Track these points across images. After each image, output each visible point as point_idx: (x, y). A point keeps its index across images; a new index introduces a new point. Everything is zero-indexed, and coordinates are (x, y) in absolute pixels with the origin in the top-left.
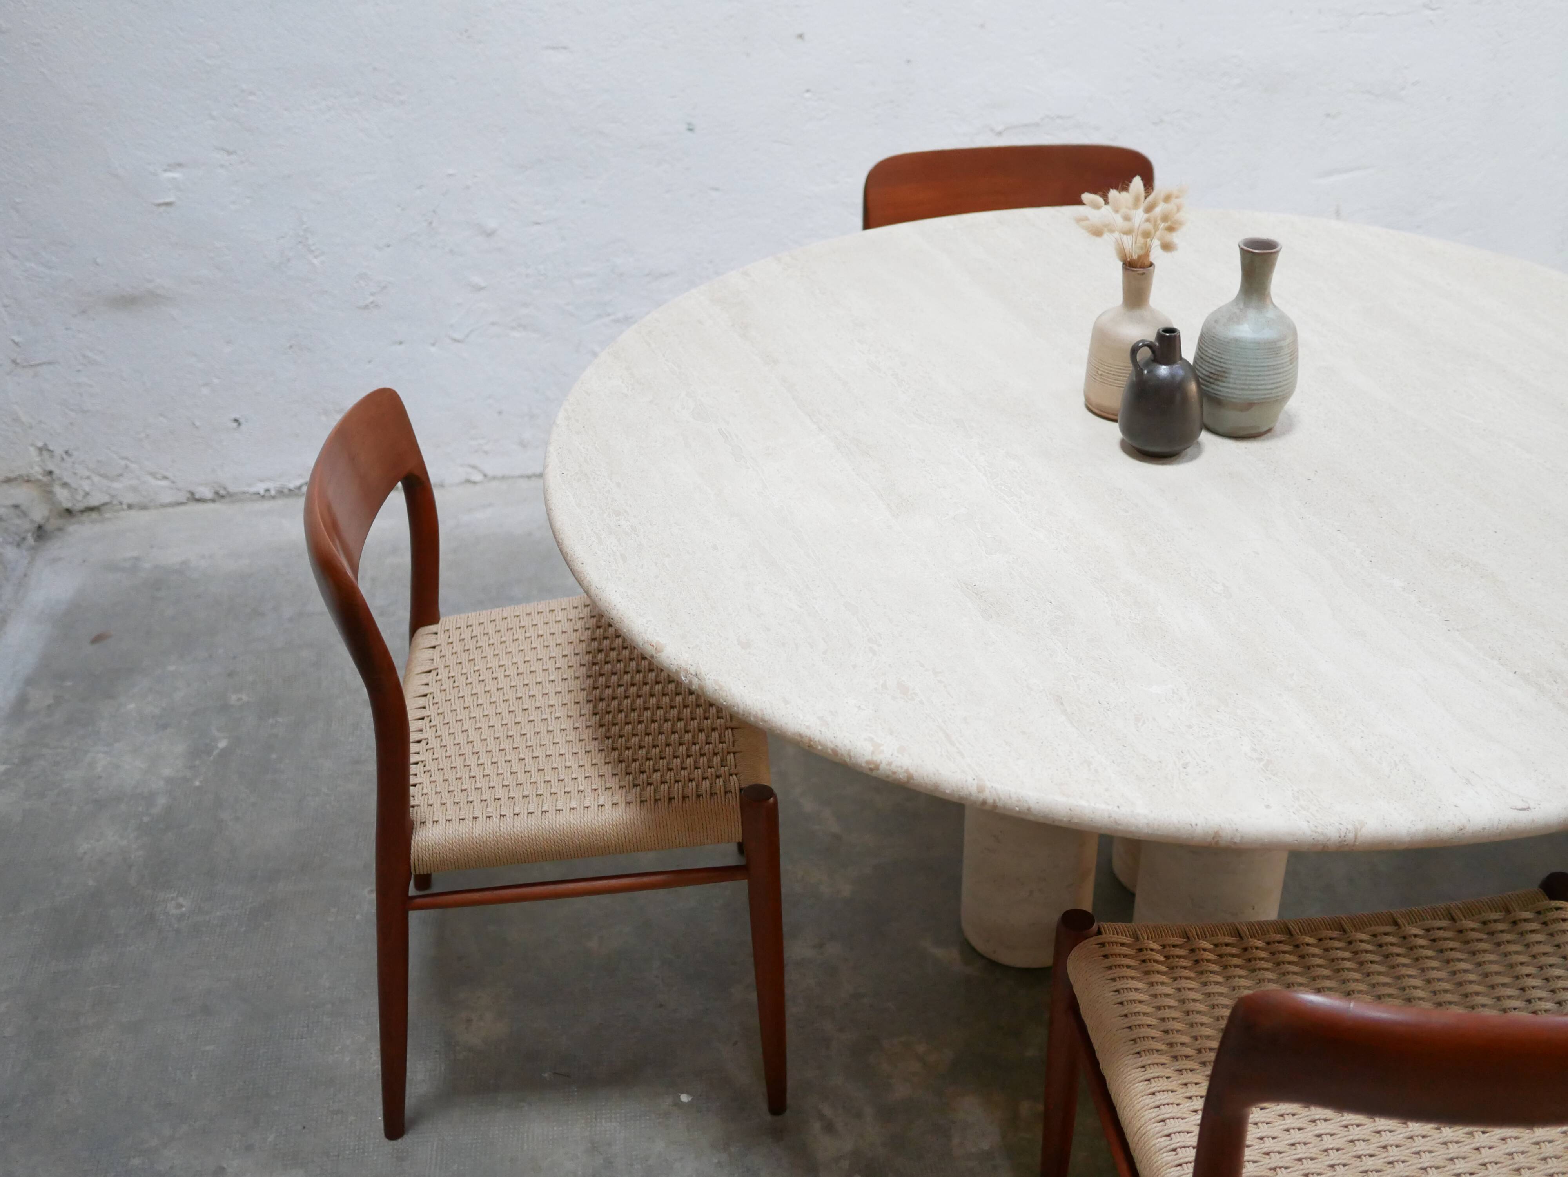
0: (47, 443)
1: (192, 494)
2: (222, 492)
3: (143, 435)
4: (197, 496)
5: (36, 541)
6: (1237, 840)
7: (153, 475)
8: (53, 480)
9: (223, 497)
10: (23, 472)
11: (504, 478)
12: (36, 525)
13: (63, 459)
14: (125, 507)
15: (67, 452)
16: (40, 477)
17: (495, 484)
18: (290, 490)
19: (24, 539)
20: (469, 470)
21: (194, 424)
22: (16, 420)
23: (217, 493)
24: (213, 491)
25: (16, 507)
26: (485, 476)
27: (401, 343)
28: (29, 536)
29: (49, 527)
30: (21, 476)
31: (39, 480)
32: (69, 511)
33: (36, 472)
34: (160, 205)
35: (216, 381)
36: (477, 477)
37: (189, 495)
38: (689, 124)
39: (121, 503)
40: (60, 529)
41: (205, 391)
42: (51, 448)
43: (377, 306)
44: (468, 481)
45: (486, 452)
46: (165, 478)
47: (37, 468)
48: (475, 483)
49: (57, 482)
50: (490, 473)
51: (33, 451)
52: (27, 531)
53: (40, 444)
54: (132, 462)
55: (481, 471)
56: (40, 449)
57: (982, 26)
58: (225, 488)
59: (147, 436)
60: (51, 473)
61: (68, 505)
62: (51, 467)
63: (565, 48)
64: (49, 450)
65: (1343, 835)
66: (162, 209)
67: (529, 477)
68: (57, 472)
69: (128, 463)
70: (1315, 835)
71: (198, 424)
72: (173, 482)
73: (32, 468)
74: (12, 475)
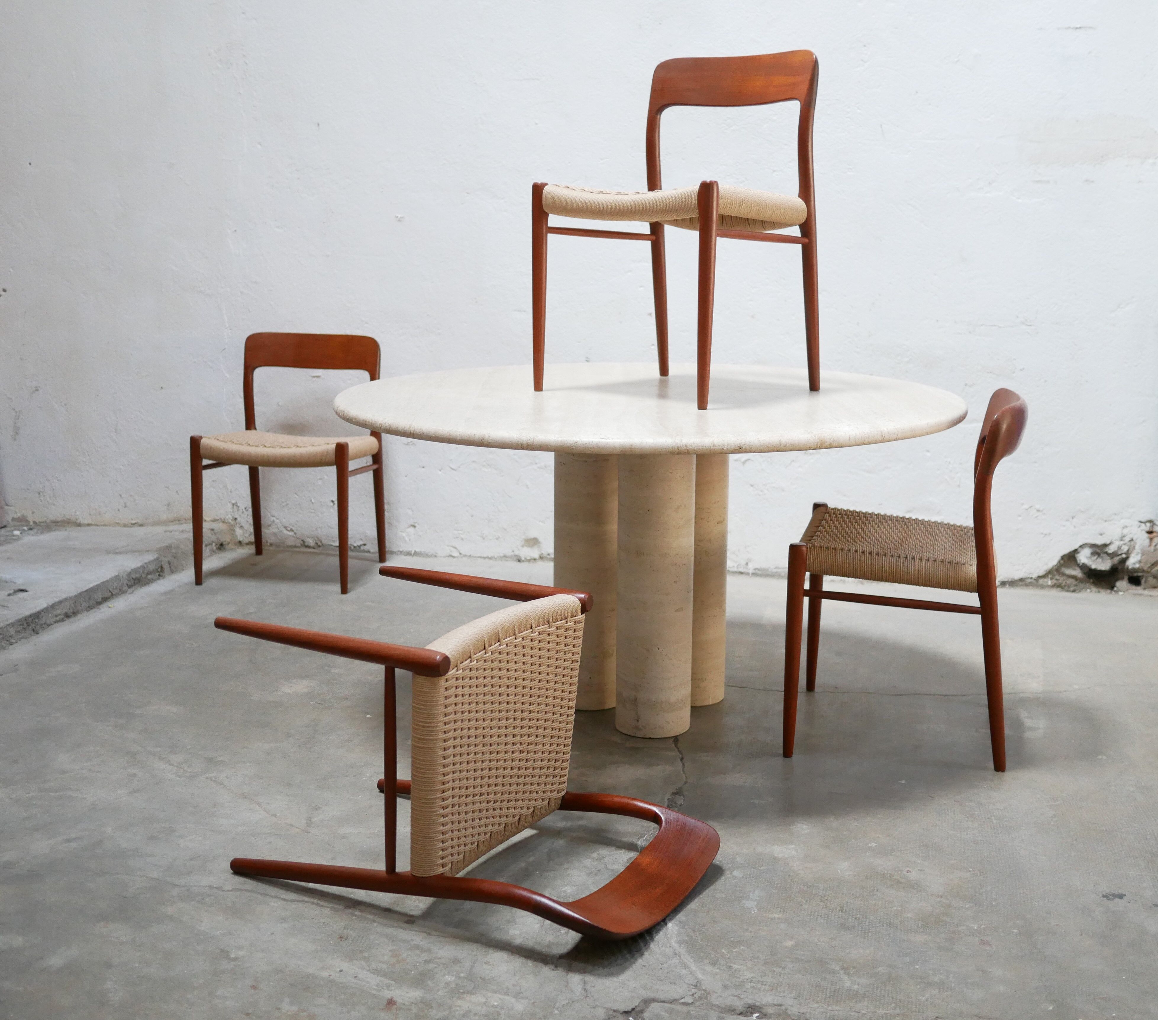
0: (237, 502)
1: (304, 542)
2: (319, 544)
3: (285, 504)
4: (306, 544)
5: (217, 549)
6: (489, 441)
7: (285, 527)
8: (236, 523)
9: (319, 546)
10: (223, 517)
11: (470, 556)
12: (220, 542)
13: (243, 512)
14: (269, 544)
15: (246, 508)
16: (230, 521)
17: (465, 559)
18: (355, 547)
19: (210, 544)
20: (452, 549)
21: (311, 501)
22: (225, 487)
23: (317, 544)
24: (315, 542)
25: (213, 530)
26: (460, 554)
27: (423, 467)
28: (214, 544)
29: (227, 547)
30: (221, 519)
31: (229, 523)
32: (240, 542)
33: (229, 518)
34: (314, 377)
35: (326, 477)
36: (456, 554)
37: (302, 542)
38: (587, 358)
39: (267, 542)
40: (232, 549)
41: (320, 482)
42: (238, 505)
43: (414, 444)
44: (451, 556)
45: (462, 539)
46: (292, 530)
47: (230, 516)
48: (454, 557)
49: (238, 525)
50: (463, 553)
51: (230, 506)
52: (213, 542)
53: (234, 502)
54: (277, 519)
55: (458, 551)
56: (233, 504)
57: (753, 317)
58: (321, 542)
59: (287, 505)
60: (236, 519)
61: (241, 539)
62: (237, 516)
63: (524, 311)
64: (237, 506)
65: (528, 440)
66: (314, 379)
67: (485, 558)
68: (239, 519)
69: (275, 519)
70: (518, 440)
71: (313, 501)
72: (295, 534)
73: (227, 515)
74: (217, 518)
